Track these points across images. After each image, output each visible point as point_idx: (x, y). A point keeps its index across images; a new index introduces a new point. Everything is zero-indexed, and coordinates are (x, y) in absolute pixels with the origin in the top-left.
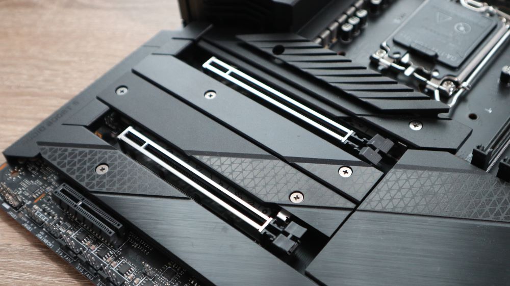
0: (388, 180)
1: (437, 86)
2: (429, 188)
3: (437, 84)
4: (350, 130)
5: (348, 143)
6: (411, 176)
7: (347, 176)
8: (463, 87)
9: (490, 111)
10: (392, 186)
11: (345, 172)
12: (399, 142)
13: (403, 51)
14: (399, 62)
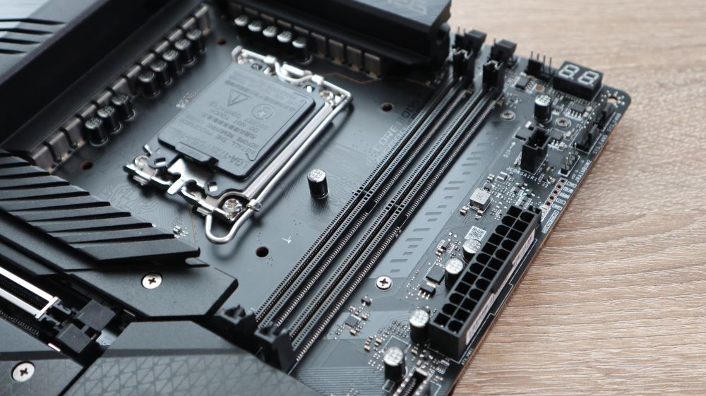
0: (88, 380)
1: (212, 208)
2: (148, 386)
3: (213, 205)
4: (54, 296)
5: (45, 318)
6: (125, 368)
7: (25, 378)
8: (251, 208)
9: (289, 242)
10: (92, 389)
11: (24, 372)
12: (125, 310)
13: (170, 156)
14: (163, 173)
